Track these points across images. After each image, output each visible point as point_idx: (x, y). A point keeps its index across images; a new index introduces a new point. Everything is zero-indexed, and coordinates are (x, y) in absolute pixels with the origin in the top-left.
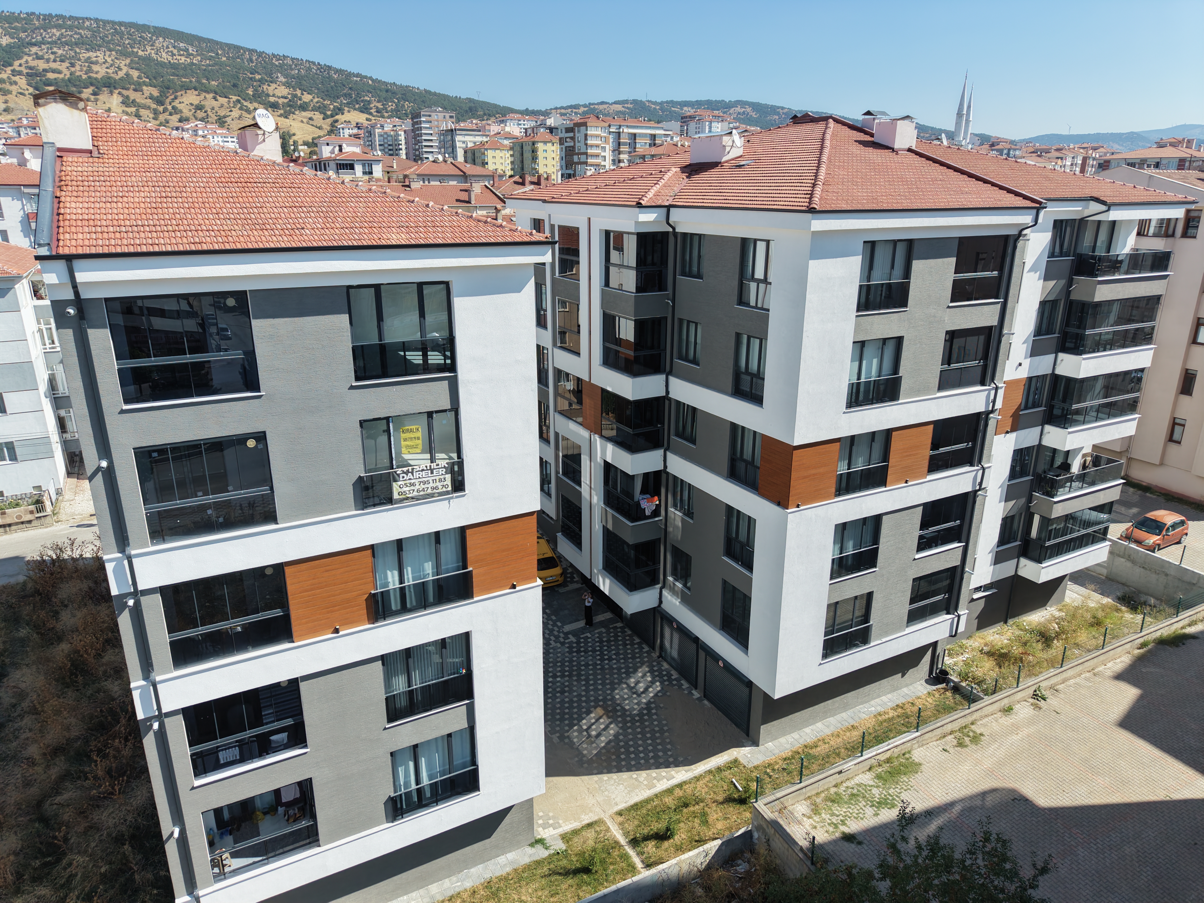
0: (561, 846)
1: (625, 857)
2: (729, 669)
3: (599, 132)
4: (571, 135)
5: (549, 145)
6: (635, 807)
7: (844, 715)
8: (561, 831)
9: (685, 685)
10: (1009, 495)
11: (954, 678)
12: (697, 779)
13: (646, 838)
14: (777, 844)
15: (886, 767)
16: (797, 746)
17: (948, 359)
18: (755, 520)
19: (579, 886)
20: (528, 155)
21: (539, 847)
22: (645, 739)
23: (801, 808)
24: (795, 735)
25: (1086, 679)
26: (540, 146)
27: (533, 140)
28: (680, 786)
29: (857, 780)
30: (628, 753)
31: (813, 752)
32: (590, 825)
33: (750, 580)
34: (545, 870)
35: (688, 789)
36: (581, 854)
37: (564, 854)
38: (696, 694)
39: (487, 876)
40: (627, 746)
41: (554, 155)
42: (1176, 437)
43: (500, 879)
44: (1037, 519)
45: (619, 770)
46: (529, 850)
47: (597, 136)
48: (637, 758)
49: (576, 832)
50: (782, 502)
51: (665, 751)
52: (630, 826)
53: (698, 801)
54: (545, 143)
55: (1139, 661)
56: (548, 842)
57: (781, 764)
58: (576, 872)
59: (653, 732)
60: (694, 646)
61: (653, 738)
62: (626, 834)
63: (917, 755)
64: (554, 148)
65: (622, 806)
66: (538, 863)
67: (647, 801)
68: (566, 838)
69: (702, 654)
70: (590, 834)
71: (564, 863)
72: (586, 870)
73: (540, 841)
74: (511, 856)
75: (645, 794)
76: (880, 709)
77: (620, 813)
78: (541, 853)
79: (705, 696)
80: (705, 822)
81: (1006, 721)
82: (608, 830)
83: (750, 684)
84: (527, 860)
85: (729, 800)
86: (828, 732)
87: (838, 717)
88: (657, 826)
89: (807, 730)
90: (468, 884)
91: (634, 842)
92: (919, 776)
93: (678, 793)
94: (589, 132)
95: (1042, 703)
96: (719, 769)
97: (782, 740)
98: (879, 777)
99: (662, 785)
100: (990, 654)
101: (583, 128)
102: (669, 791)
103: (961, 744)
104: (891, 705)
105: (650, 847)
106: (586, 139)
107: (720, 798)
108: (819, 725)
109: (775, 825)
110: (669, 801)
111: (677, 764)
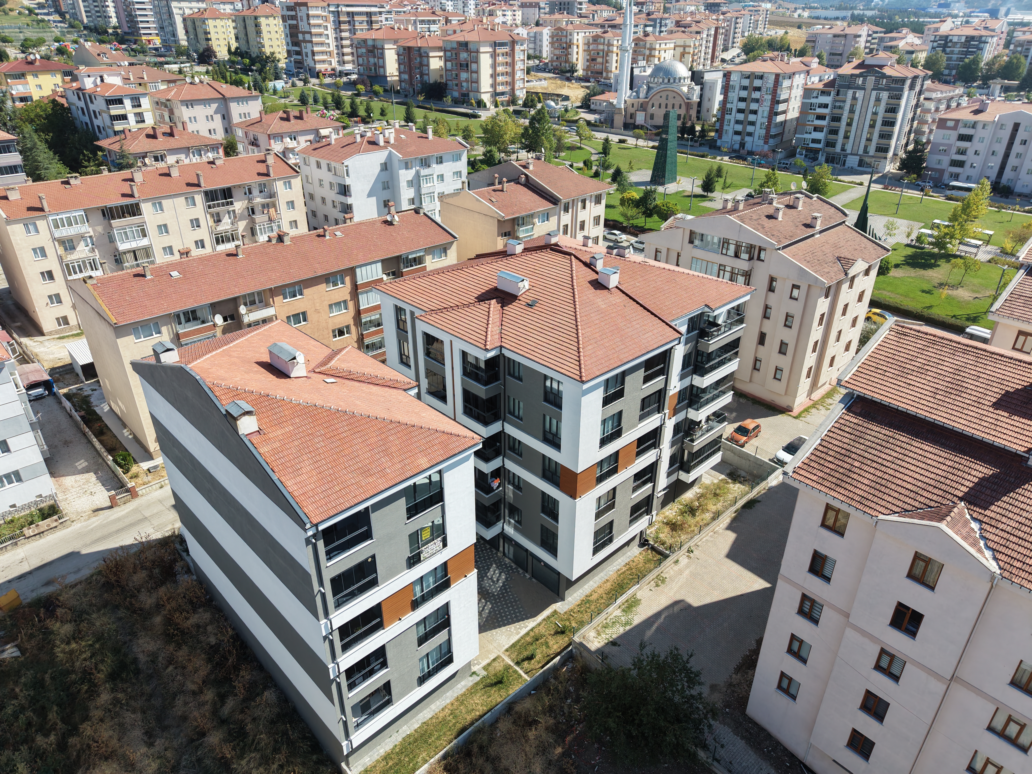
0: (484, 673)
1: (516, 672)
2: (546, 565)
3: (319, 12)
4: (293, 13)
5: (271, 19)
6: (513, 645)
7: (602, 574)
8: (482, 665)
9: (521, 571)
10: (673, 444)
11: (651, 542)
12: (539, 624)
13: (523, 660)
14: (585, 654)
15: (626, 605)
16: (583, 597)
17: (642, 409)
18: (558, 502)
19: (499, 690)
20: (251, 29)
21: (474, 676)
22: (508, 607)
23: (592, 634)
24: (581, 591)
25: (711, 536)
26: (263, 21)
27: (254, 14)
28: (532, 630)
29: (614, 614)
30: (502, 617)
31: (591, 598)
32: (494, 660)
33: (557, 528)
34: (481, 686)
35: (536, 631)
36: (495, 675)
37: (487, 677)
38: (528, 576)
39: (456, 695)
40: (500, 613)
41: (277, 29)
42: (757, 367)
43: (462, 695)
44: (686, 452)
45: (500, 627)
46: (471, 679)
47: (318, 16)
48: (507, 619)
49: (489, 665)
50: (573, 495)
51: (520, 612)
52: (514, 656)
53: (542, 636)
54: (267, 17)
55: (734, 520)
56: (478, 672)
57: (577, 609)
58: (496, 684)
59: (511, 602)
60: (525, 553)
61: (512, 606)
62: (513, 660)
63: (639, 596)
64: (276, 22)
65: (507, 646)
66: (477, 684)
67: (519, 641)
68: (485, 668)
69: (530, 558)
70: (496, 664)
71: (489, 681)
72: (500, 682)
73: (474, 673)
74: (463, 683)
75: (516, 638)
76: (618, 567)
77: (507, 650)
78: (477, 679)
79: (533, 576)
80: (548, 647)
81: (676, 568)
82: (503, 660)
83: (559, 574)
84: (471, 684)
85: (557, 633)
86: (596, 586)
87: (599, 576)
88: (526, 654)
89: (586, 587)
90: (448, 701)
91: (518, 663)
92: (640, 606)
93: (532, 634)
94: (310, 12)
95: (691, 555)
96: (548, 617)
97: (575, 595)
98: (623, 611)
99: (523, 632)
100: (667, 524)
101: (303, 8)
102: (527, 634)
103: (657, 586)
104: (623, 564)
105: (526, 664)
106: (308, 19)
107: (552, 633)
108: (591, 583)
109: (581, 644)
110: (528, 639)
111: (527, 618)
